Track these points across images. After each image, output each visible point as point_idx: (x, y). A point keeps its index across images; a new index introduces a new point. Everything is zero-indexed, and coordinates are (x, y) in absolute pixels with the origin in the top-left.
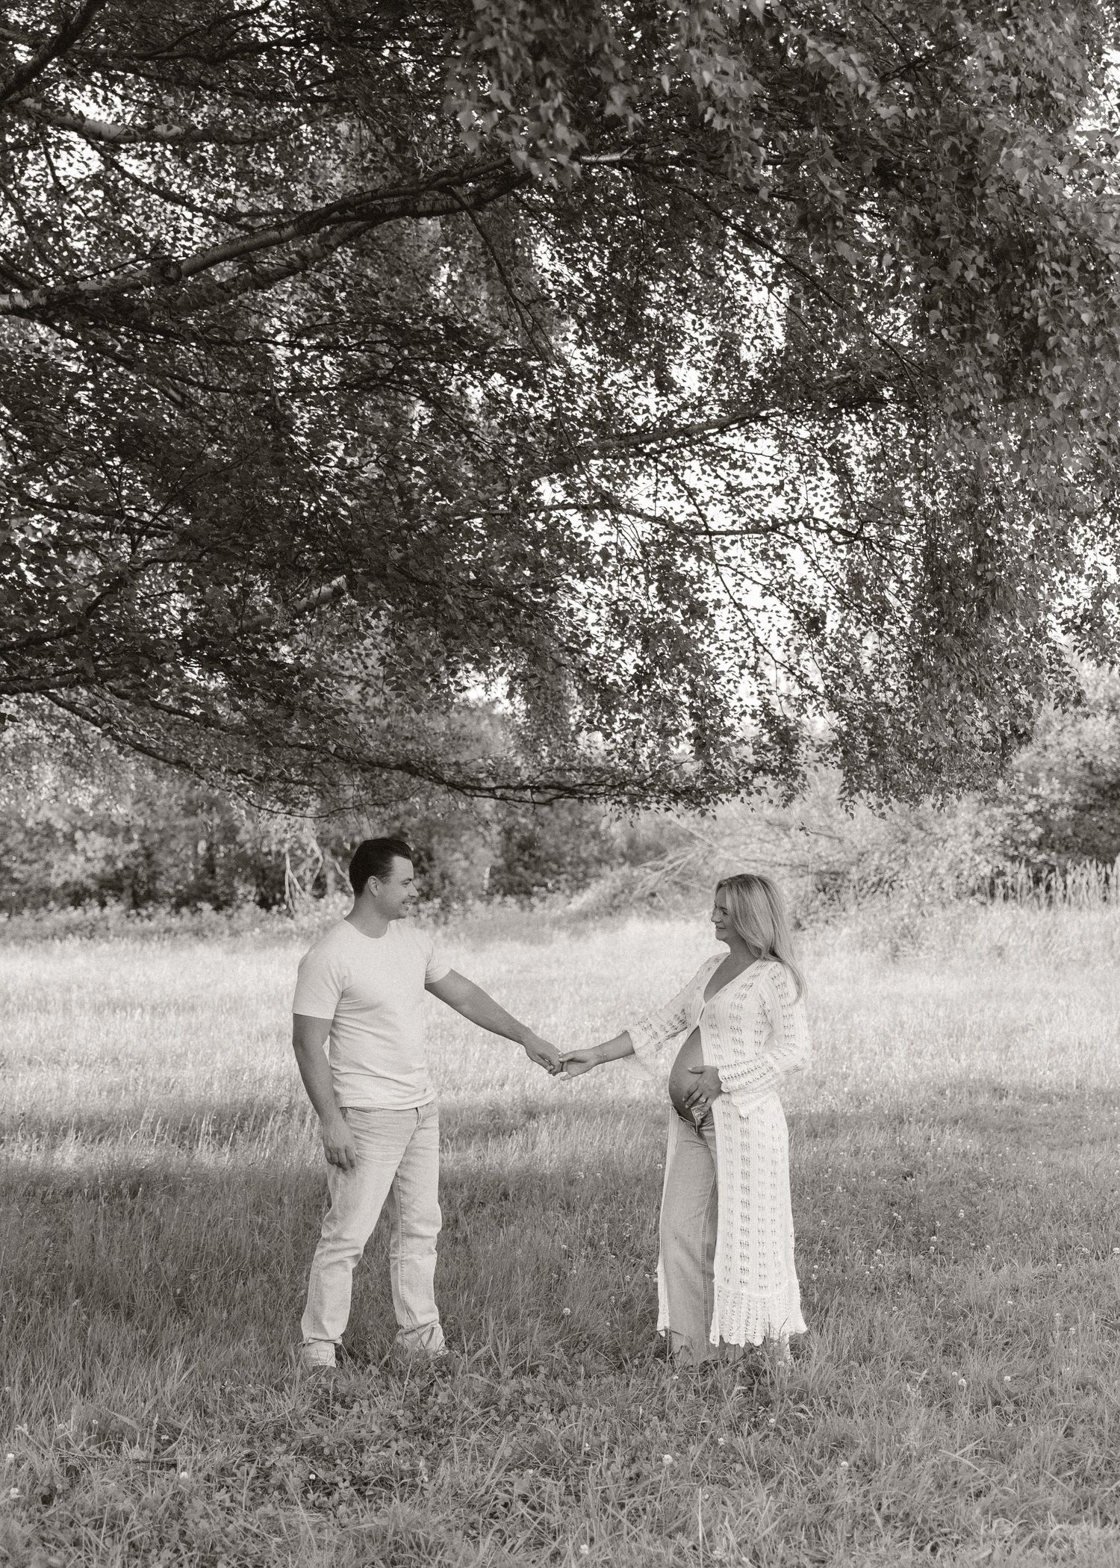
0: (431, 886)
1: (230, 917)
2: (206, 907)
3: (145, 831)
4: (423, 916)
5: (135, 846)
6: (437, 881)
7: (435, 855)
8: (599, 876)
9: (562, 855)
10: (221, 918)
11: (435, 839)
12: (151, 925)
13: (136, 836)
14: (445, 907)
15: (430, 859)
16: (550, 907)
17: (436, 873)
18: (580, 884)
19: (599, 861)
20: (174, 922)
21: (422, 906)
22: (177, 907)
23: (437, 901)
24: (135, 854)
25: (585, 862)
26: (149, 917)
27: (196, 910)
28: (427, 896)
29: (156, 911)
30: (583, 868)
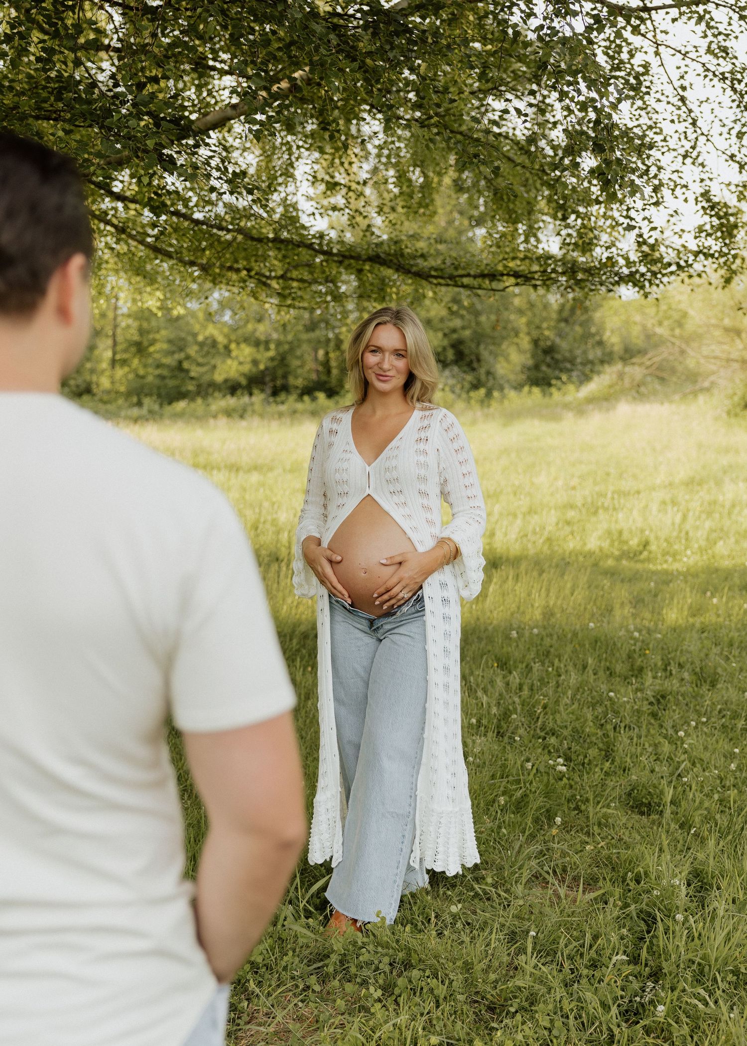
0: (479, 380)
1: (337, 403)
2: (321, 396)
3: (279, 344)
4: (473, 402)
5: (271, 353)
6: (483, 377)
7: (482, 358)
8: (599, 373)
9: (575, 358)
10: (329, 403)
11: (482, 347)
12: (283, 408)
13: (272, 346)
14: (489, 394)
15: (479, 360)
16: (564, 394)
17: (482, 371)
18: (586, 378)
19: (602, 362)
20: (300, 406)
21: (472, 394)
22: (301, 396)
23: (482, 391)
24: (272, 359)
25: (592, 362)
26: (283, 403)
27: (314, 399)
28: (475, 386)
29: (287, 399)
30: (589, 366)
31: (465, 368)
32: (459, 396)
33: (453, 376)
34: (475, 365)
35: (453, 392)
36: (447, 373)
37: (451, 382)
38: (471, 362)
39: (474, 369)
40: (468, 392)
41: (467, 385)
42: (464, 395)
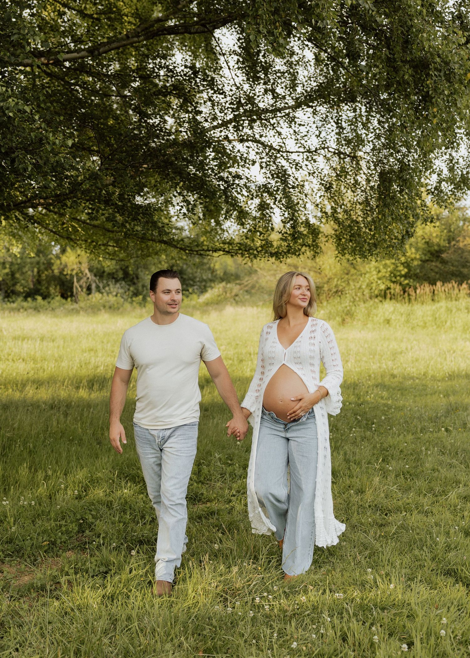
0: (137, 290)
1: (49, 303)
2: (39, 298)
3: (12, 264)
4: (134, 303)
5: (7, 271)
6: (140, 288)
7: (139, 277)
8: (212, 288)
9: (195, 278)
10: (45, 303)
11: (139, 270)
12: (14, 305)
13: (8, 266)
14: (144, 299)
15: (137, 278)
16: (191, 300)
17: (140, 285)
18: (203, 290)
19: (211, 281)
20: (25, 304)
21: (134, 299)
22: (26, 298)
23: (141, 297)
24: (7, 274)
25: (205, 281)
26: (13, 302)
27: (35, 299)
28: (136, 294)
29: (16, 300)
30: (204, 283)
31: (129, 283)
32: (126, 300)
33: (122, 287)
34: (135, 281)
35: (122, 298)
36: (118, 285)
37: (121, 291)
38: (133, 278)
39: (134, 284)
40: (131, 298)
41: (131, 293)
42: (129, 300)
